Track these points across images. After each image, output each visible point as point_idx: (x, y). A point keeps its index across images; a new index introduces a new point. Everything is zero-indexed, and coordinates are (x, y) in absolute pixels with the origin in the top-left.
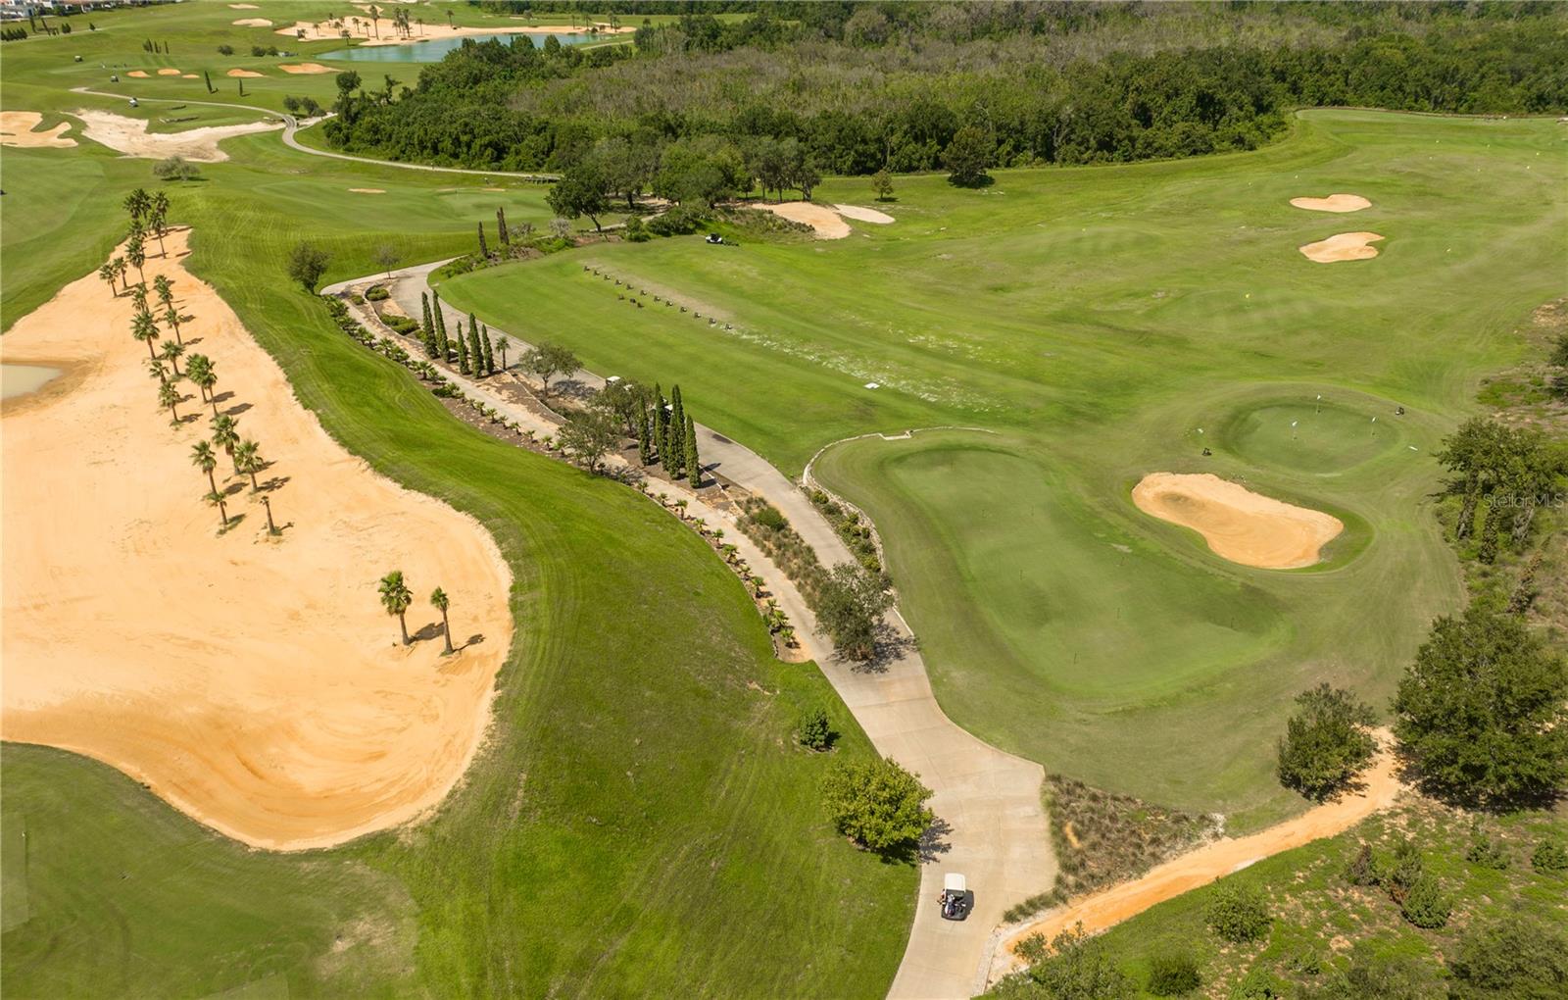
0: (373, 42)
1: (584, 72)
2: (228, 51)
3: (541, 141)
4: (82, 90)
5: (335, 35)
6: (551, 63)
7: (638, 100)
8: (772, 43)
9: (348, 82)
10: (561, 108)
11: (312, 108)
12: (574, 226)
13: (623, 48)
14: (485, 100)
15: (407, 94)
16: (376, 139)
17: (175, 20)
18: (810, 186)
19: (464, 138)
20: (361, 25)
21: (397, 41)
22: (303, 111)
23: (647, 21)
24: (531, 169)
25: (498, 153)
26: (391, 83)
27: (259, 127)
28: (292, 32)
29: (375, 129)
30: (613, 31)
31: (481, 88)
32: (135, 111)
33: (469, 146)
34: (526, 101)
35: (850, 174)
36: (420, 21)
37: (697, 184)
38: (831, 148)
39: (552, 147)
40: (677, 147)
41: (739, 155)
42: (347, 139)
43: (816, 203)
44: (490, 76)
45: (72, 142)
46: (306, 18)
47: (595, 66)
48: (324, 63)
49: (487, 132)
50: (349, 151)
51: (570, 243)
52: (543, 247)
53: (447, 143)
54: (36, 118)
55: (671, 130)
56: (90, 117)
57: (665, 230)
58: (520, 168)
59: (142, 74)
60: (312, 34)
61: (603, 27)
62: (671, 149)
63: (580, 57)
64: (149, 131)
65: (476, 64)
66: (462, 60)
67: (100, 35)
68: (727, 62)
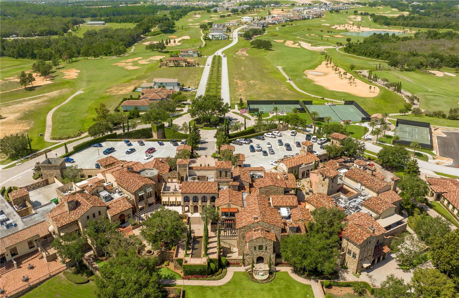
0: (351, 31)
1: (400, 42)
2: (322, 31)
3: (387, 55)
4: (298, 37)
5: (343, 29)
6: (393, 39)
7: (410, 49)
8: (452, 38)
9: (349, 40)
10: (393, 49)
11: (341, 45)
12: (391, 68)
13: (411, 37)
14: (376, 46)
15: (361, 44)
16: (354, 52)
17: (310, 23)
18: (440, 68)
19: (372, 53)
20: (349, 27)
21: (357, 31)
22: (339, 45)
23: (419, 30)
24: (384, 60)
25: (378, 56)
26: (358, 41)
27: (331, 47)
28: (334, 27)
29: (354, 50)
30: (410, 32)
31: (375, 44)
32: (309, 42)
33: (373, 54)
34: (385, 47)
35: (451, 67)
36: (363, 27)
37: (415, 64)
38: (449, 62)
39: (389, 56)
40: (414, 58)
41: (426, 61)
42: (348, 51)
43: (440, 71)
44: (378, 41)
45: (299, 47)
46: (337, 24)
47: (403, 41)
48: (342, 35)
49: (377, 52)
50: (349, 53)
51: (390, 70)
52: (386, 70)
53: (368, 54)
54: (292, 42)
55: (414, 55)
56: (301, 42)
57: (406, 70)
58: (382, 59)
59: (308, 35)
60: (338, 28)
61: (407, 31)
62: (412, 58)
63: (399, 38)
64: (311, 46)
65: (376, 38)
66: (373, 37)
67: (297, 26)
68: (437, 42)
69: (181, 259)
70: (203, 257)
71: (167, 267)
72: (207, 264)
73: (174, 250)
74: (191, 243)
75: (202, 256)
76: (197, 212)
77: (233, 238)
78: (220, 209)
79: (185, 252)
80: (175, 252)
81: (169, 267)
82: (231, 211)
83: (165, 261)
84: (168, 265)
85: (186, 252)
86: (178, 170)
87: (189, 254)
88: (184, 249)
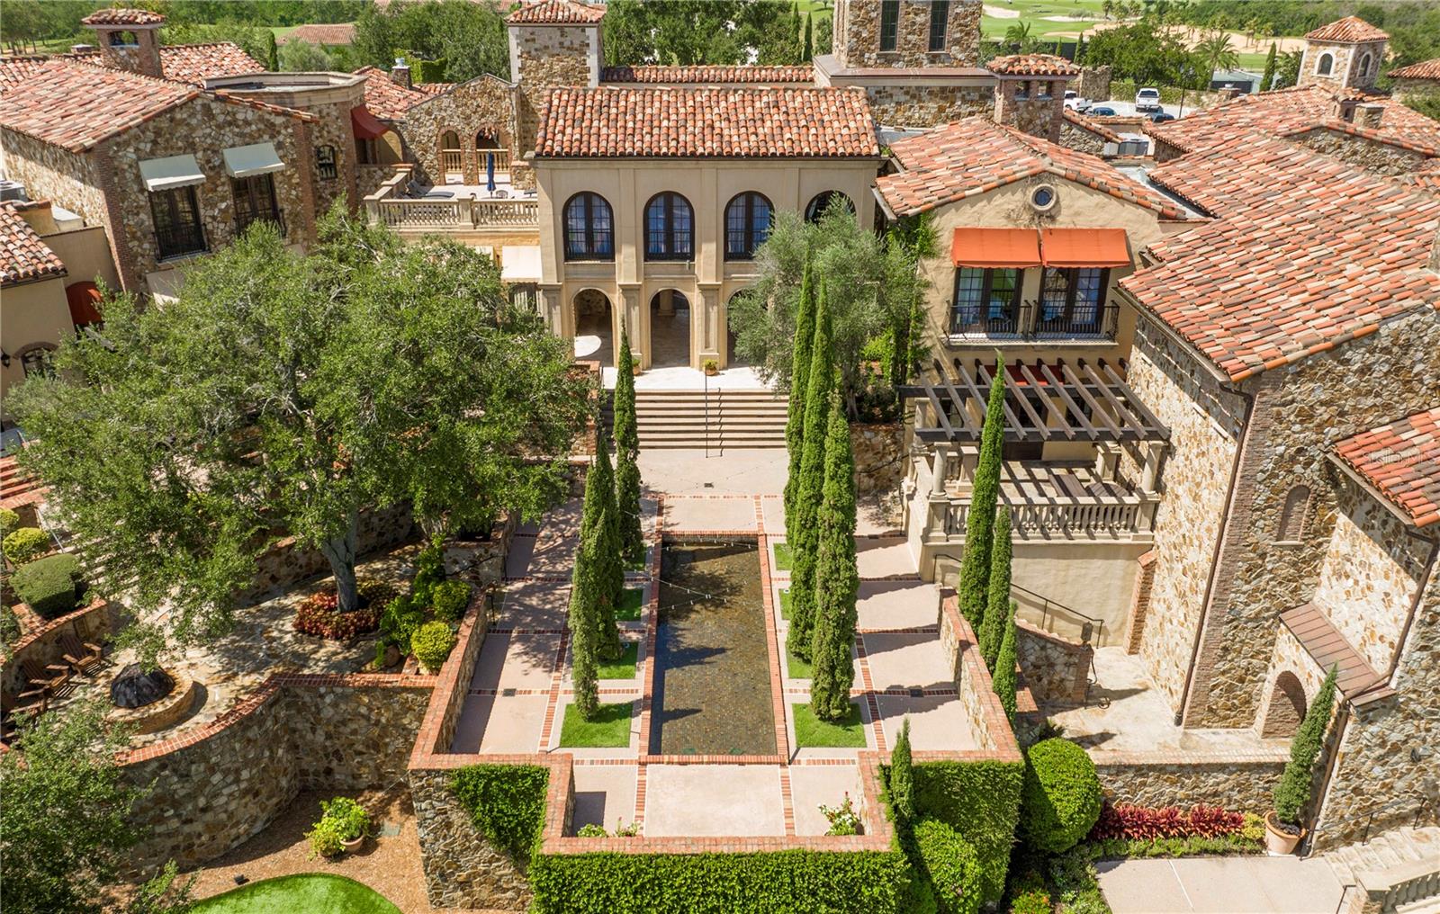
69: (513, 775)
70: (805, 740)
71: (342, 869)
72: (881, 837)
73: (436, 662)
74: (637, 598)
75: (787, 728)
76: (683, 358)
77: (1102, 537)
78: (945, 239)
79: (566, 684)
80: (444, 686)
81: (367, 871)
82: (1057, 254)
83: (331, 793)
84: (368, 847)
85: (587, 687)
86: (516, 76)
87: (626, 711)
88: (557, 661)
